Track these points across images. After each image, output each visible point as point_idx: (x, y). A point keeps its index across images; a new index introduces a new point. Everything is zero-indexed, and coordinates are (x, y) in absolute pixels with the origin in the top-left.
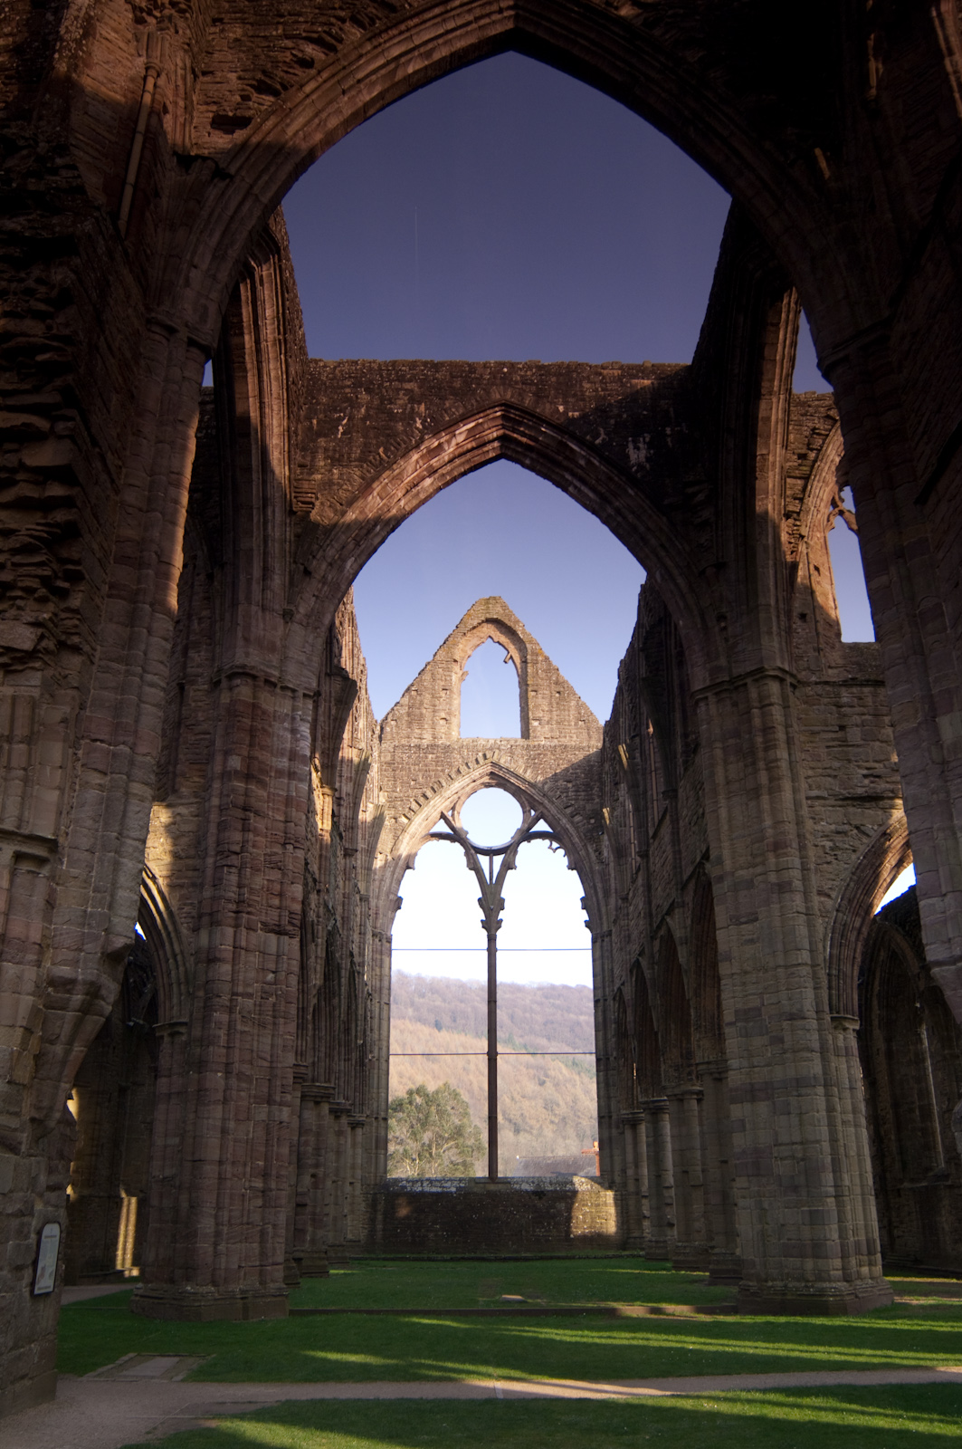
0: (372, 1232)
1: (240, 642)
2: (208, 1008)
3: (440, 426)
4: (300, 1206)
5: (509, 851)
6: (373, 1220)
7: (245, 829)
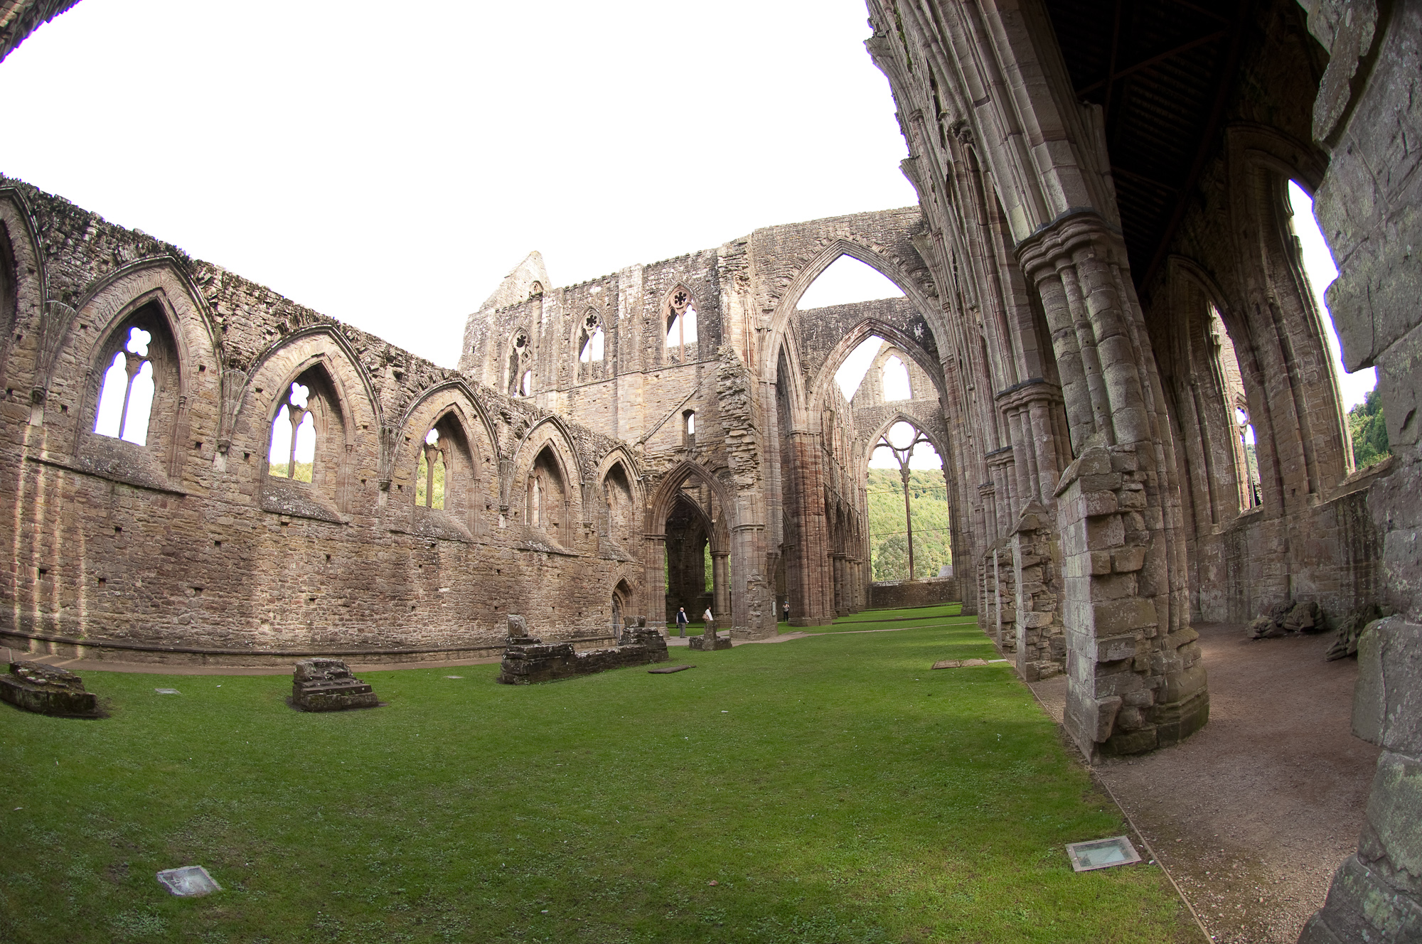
0: (868, 602)
1: (793, 422)
2: (800, 541)
3: (848, 330)
4: (836, 595)
5: (910, 448)
6: (868, 598)
7: (804, 484)
